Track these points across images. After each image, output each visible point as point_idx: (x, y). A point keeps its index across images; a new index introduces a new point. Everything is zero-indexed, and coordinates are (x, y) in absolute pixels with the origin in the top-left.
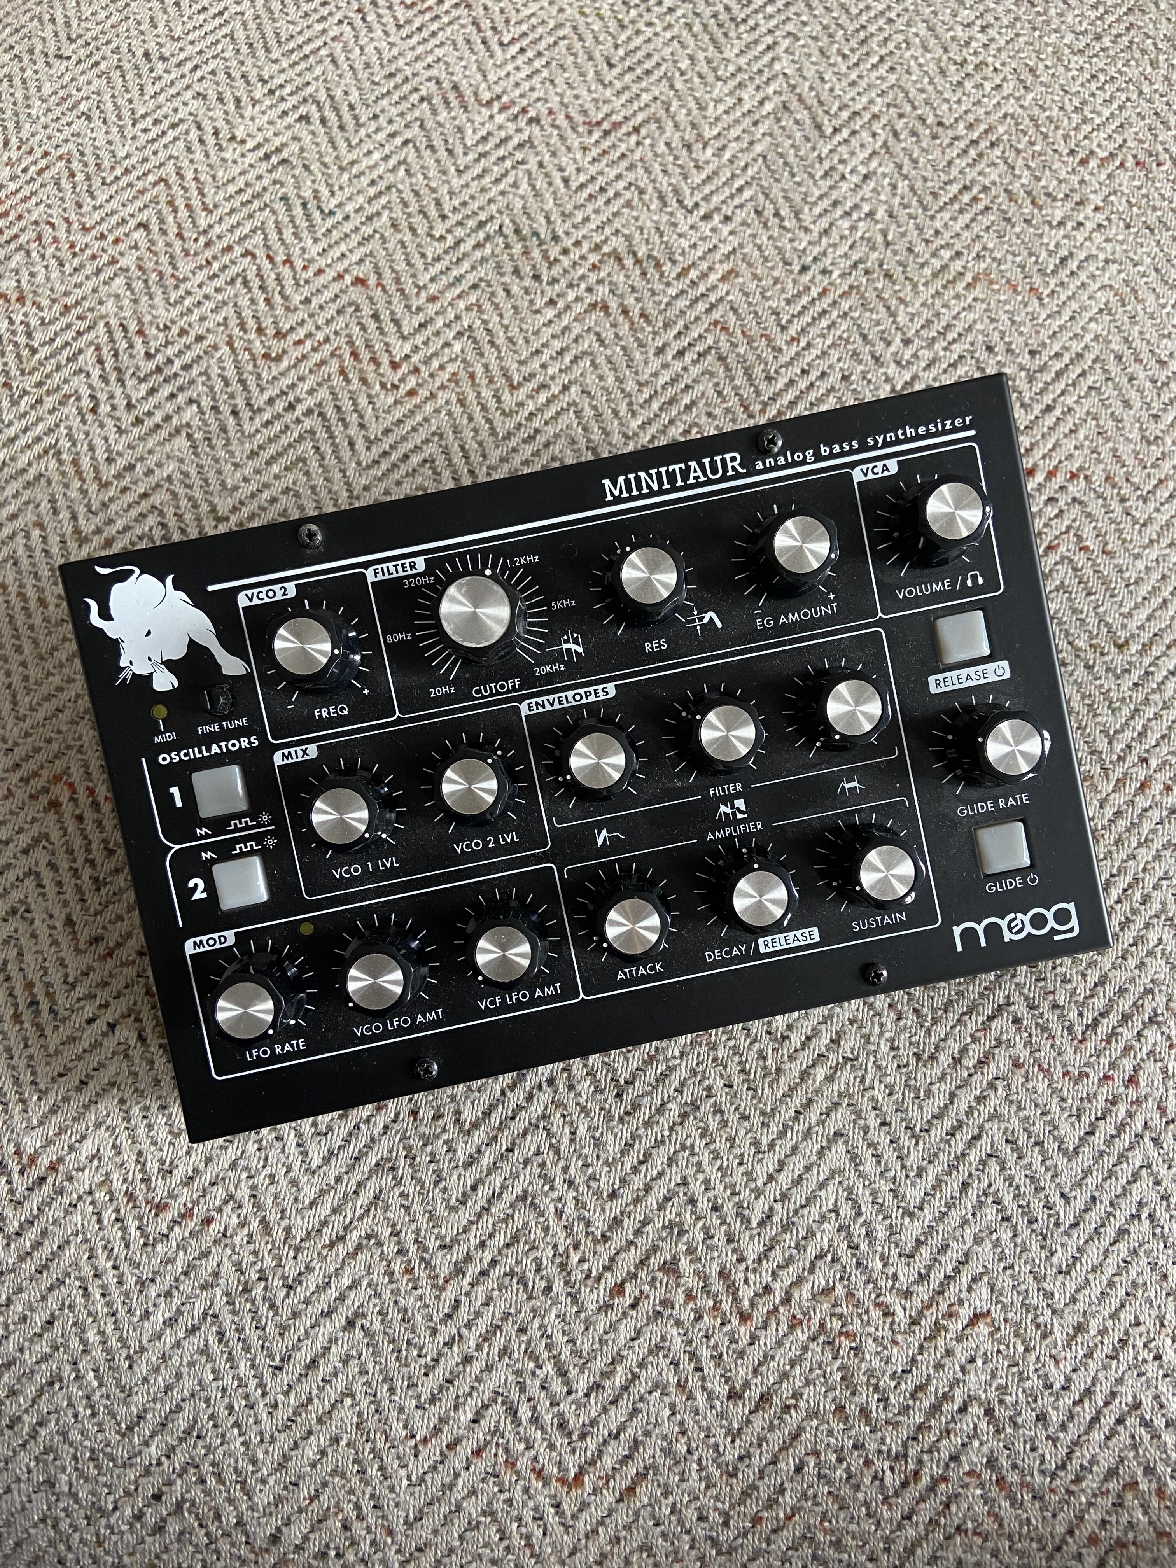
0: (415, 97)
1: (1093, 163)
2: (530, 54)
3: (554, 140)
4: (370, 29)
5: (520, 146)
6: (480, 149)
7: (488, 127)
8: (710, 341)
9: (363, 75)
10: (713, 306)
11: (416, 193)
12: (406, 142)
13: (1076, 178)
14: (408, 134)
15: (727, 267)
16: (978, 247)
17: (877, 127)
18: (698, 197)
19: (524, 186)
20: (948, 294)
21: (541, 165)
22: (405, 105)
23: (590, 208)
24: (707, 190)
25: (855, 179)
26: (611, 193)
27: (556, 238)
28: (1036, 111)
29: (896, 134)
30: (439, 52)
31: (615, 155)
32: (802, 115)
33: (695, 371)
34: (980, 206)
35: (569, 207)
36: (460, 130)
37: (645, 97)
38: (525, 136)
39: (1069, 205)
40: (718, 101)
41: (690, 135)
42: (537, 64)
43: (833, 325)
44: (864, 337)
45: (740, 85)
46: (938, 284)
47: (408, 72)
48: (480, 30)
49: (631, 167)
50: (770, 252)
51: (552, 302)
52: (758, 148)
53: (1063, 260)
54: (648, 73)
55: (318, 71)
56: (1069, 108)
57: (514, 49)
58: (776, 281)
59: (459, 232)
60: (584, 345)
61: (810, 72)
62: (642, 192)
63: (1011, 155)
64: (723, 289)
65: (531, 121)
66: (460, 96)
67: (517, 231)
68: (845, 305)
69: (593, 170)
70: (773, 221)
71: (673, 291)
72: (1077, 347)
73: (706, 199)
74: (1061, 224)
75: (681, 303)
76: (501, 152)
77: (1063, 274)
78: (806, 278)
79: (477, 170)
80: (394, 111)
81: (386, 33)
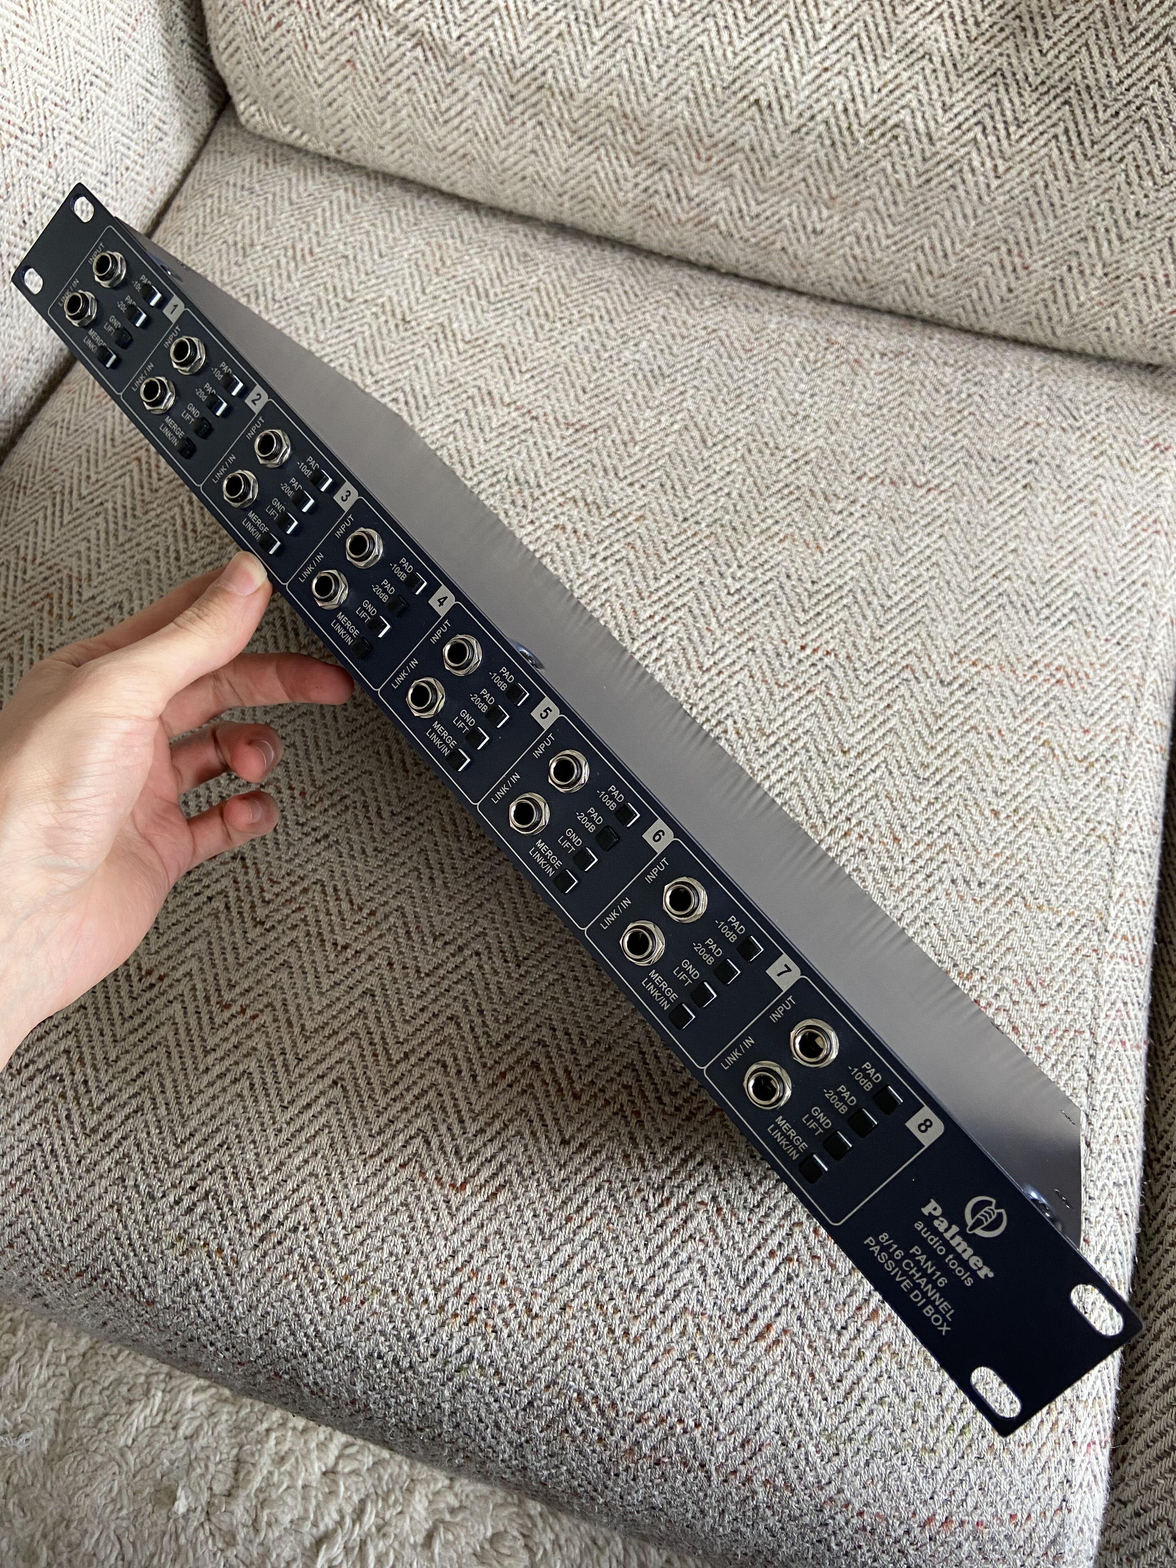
0: (464, 396)
1: (865, 480)
2: (537, 379)
3: (546, 430)
4: (441, 353)
5: (525, 431)
6: (501, 430)
7: (506, 418)
8: (624, 553)
9: (434, 378)
10: (628, 535)
11: (458, 451)
12: (456, 421)
13: (852, 488)
14: (457, 417)
15: (639, 513)
16: (789, 519)
17: (739, 446)
18: (627, 472)
19: (524, 455)
20: (768, 544)
21: (535, 443)
22: (458, 400)
23: (562, 471)
24: (633, 469)
25: (722, 473)
26: (575, 464)
27: (539, 486)
28: (835, 447)
29: (750, 451)
30: (482, 371)
31: (580, 443)
32: (696, 433)
33: (611, 570)
34: (793, 497)
35: (549, 470)
36: (489, 418)
37: (603, 413)
38: (528, 426)
39: (847, 502)
40: (646, 420)
41: (627, 437)
42: (541, 386)
43: (698, 553)
44: (715, 562)
45: (661, 413)
46: (763, 537)
47: (462, 380)
48: (508, 362)
49: (590, 451)
50: (666, 508)
51: (532, 522)
52: (667, 450)
53: (839, 533)
54: (607, 399)
55: (407, 373)
56: (855, 446)
57: (528, 376)
58: (668, 525)
59: (481, 476)
60: (548, 549)
61: (704, 410)
62: (594, 466)
63: (816, 470)
64: (635, 525)
65: (533, 418)
66: (492, 398)
67: (517, 480)
68: (706, 543)
69: (566, 450)
70: (670, 491)
71: (605, 523)
72: (839, 582)
73: (632, 474)
74: (841, 512)
75: (610, 531)
76: (513, 433)
77: (837, 540)
78: (685, 525)
79: (496, 442)
80: (450, 403)
81: (451, 356)
